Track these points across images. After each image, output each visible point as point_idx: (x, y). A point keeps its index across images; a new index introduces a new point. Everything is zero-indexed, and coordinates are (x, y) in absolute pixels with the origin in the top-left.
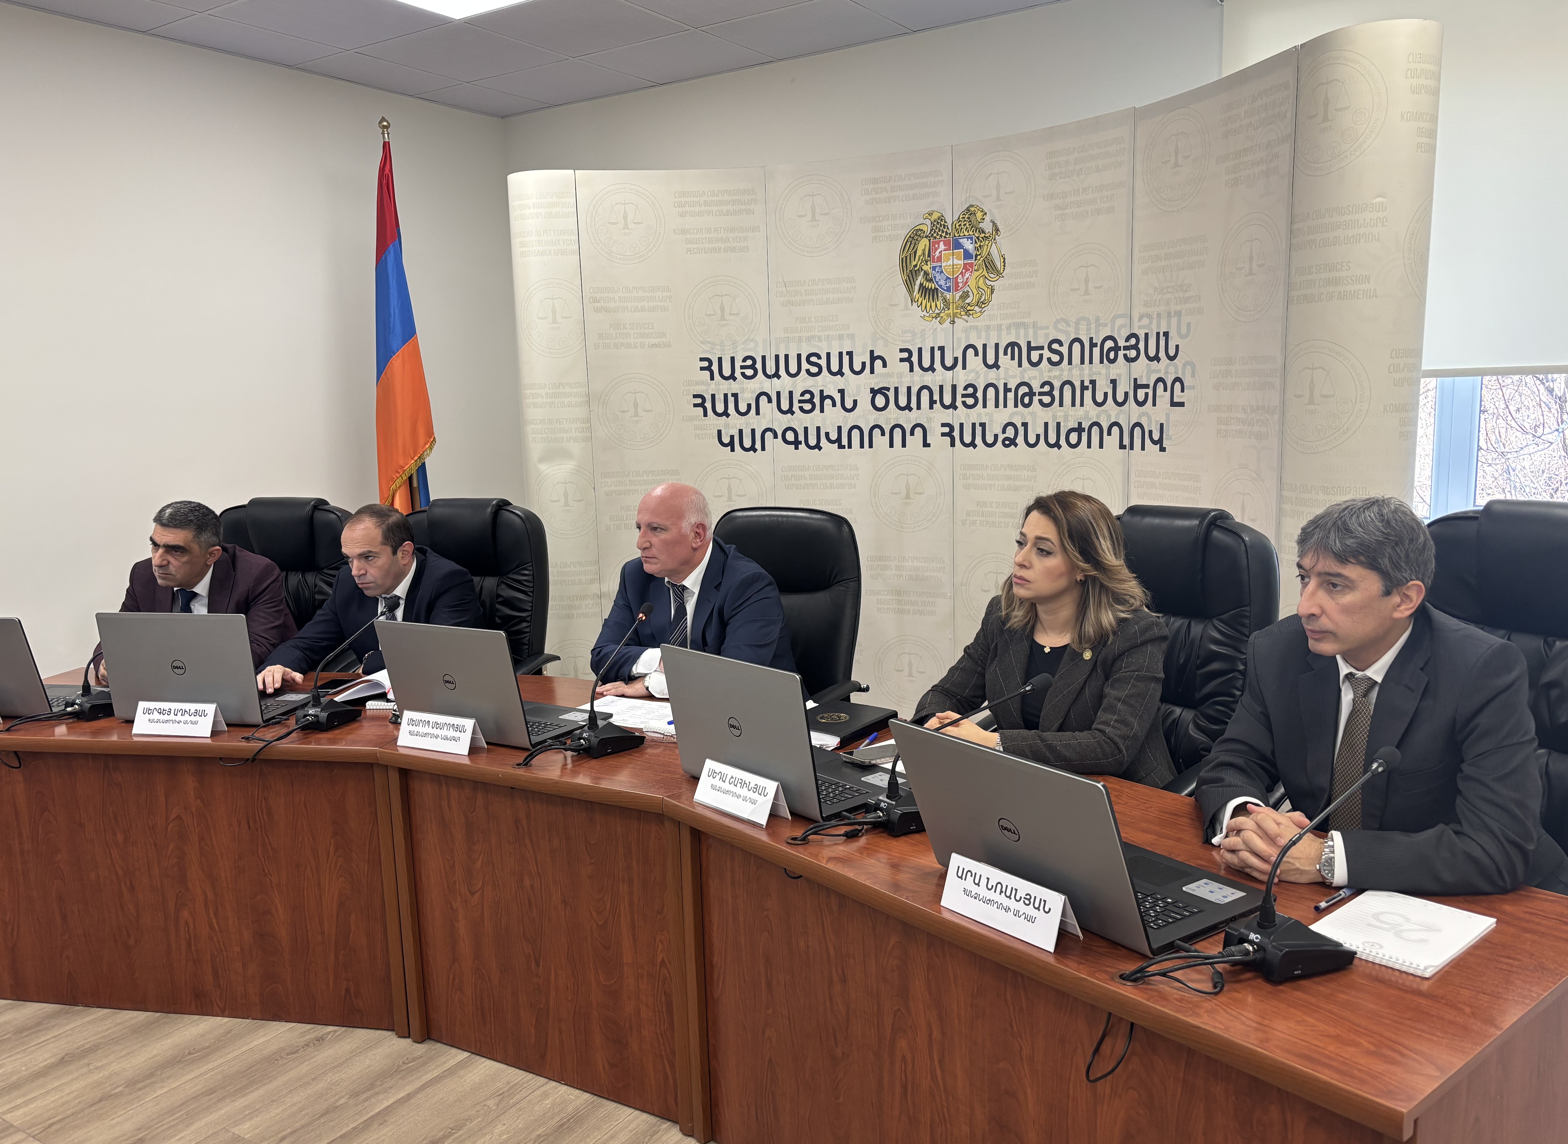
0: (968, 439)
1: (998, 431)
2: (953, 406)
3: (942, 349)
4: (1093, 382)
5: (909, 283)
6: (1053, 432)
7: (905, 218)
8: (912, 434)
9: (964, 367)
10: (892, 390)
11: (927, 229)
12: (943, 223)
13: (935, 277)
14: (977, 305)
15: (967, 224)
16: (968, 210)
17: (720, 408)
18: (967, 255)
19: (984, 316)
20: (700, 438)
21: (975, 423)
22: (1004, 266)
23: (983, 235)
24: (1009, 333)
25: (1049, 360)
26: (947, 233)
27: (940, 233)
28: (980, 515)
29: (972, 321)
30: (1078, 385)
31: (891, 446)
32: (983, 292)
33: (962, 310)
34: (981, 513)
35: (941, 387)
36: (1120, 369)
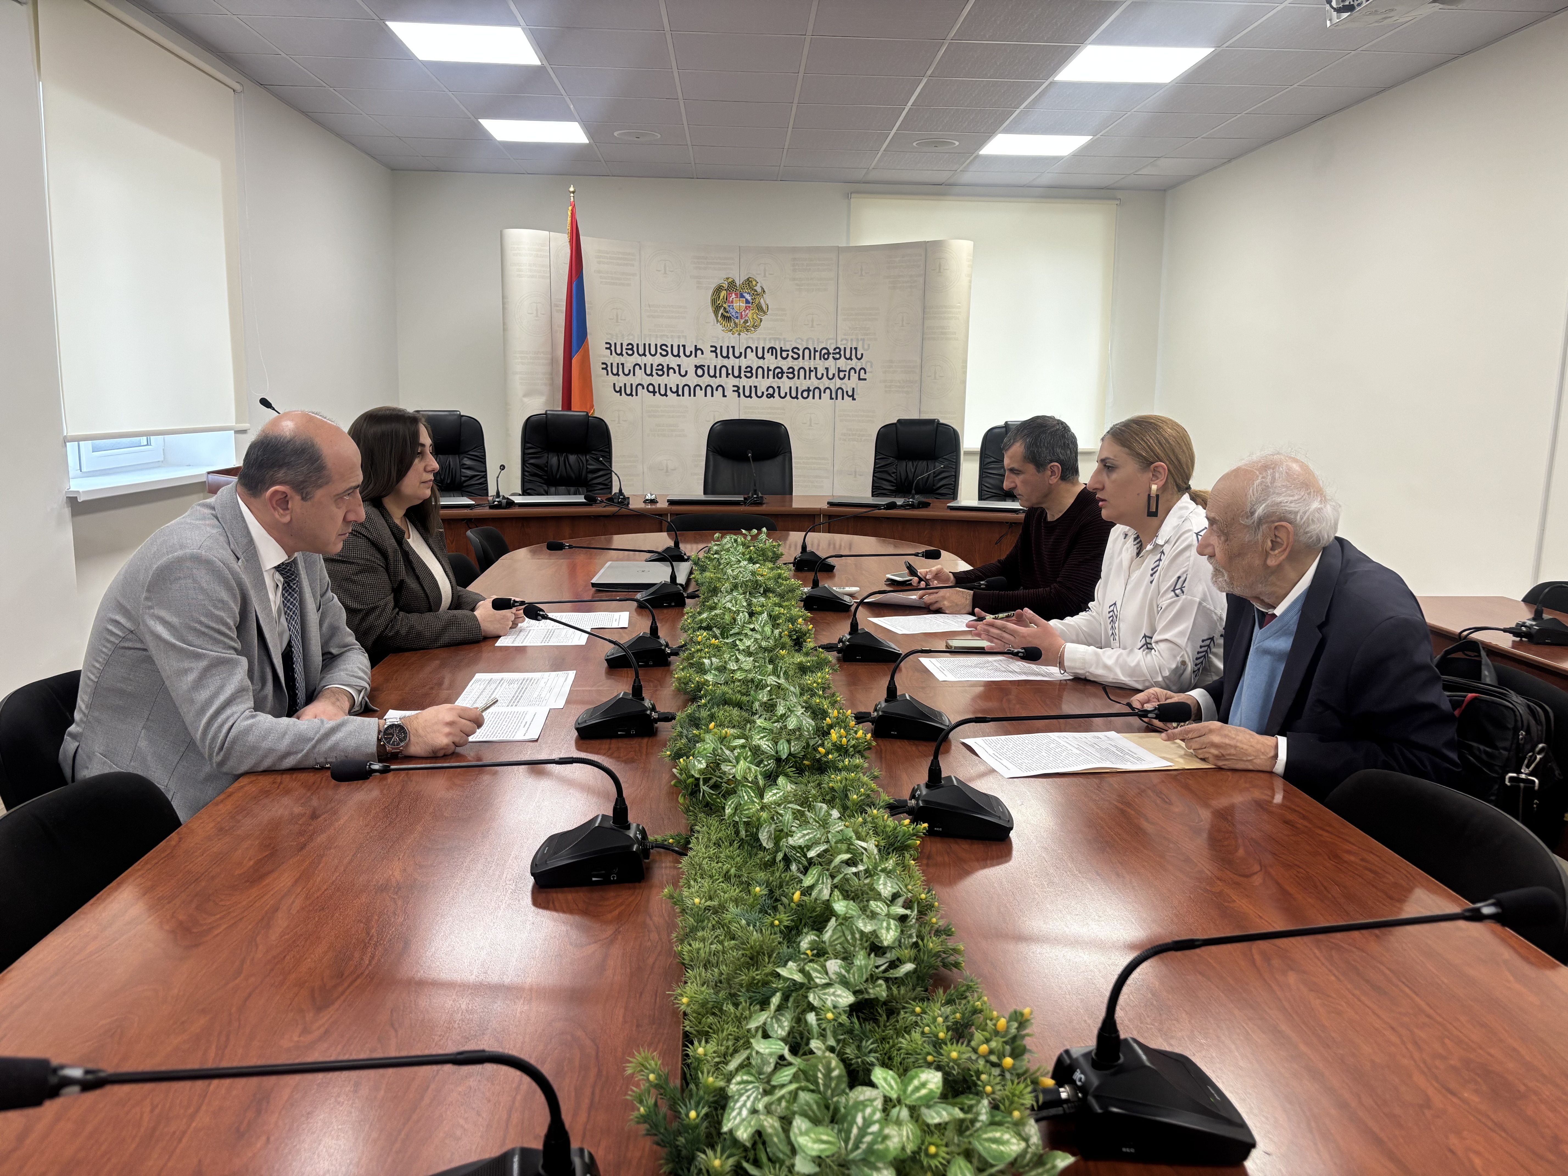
0: (747, 394)
1: (764, 390)
2: (739, 377)
3: (733, 347)
4: (816, 369)
5: (716, 312)
6: (794, 391)
7: (714, 279)
8: (717, 390)
9: (745, 357)
10: (706, 367)
11: (726, 286)
12: (734, 284)
13: (730, 311)
14: (753, 327)
15: (748, 287)
16: (748, 280)
17: (615, 371)
18: (747, 302)
19: (756, 333)
21: (751, 386)
22: (768, 310)
23: (756, 293)
24: (770, 342)
25: (792, 357)
26: (736, 290)
27: (733, 289)
29: (750, 334)
30: (807, 370)
31: (706, 396)
32: (756, 321)
33: (744, 329)
35: (733, 367)
36: (830, 362)
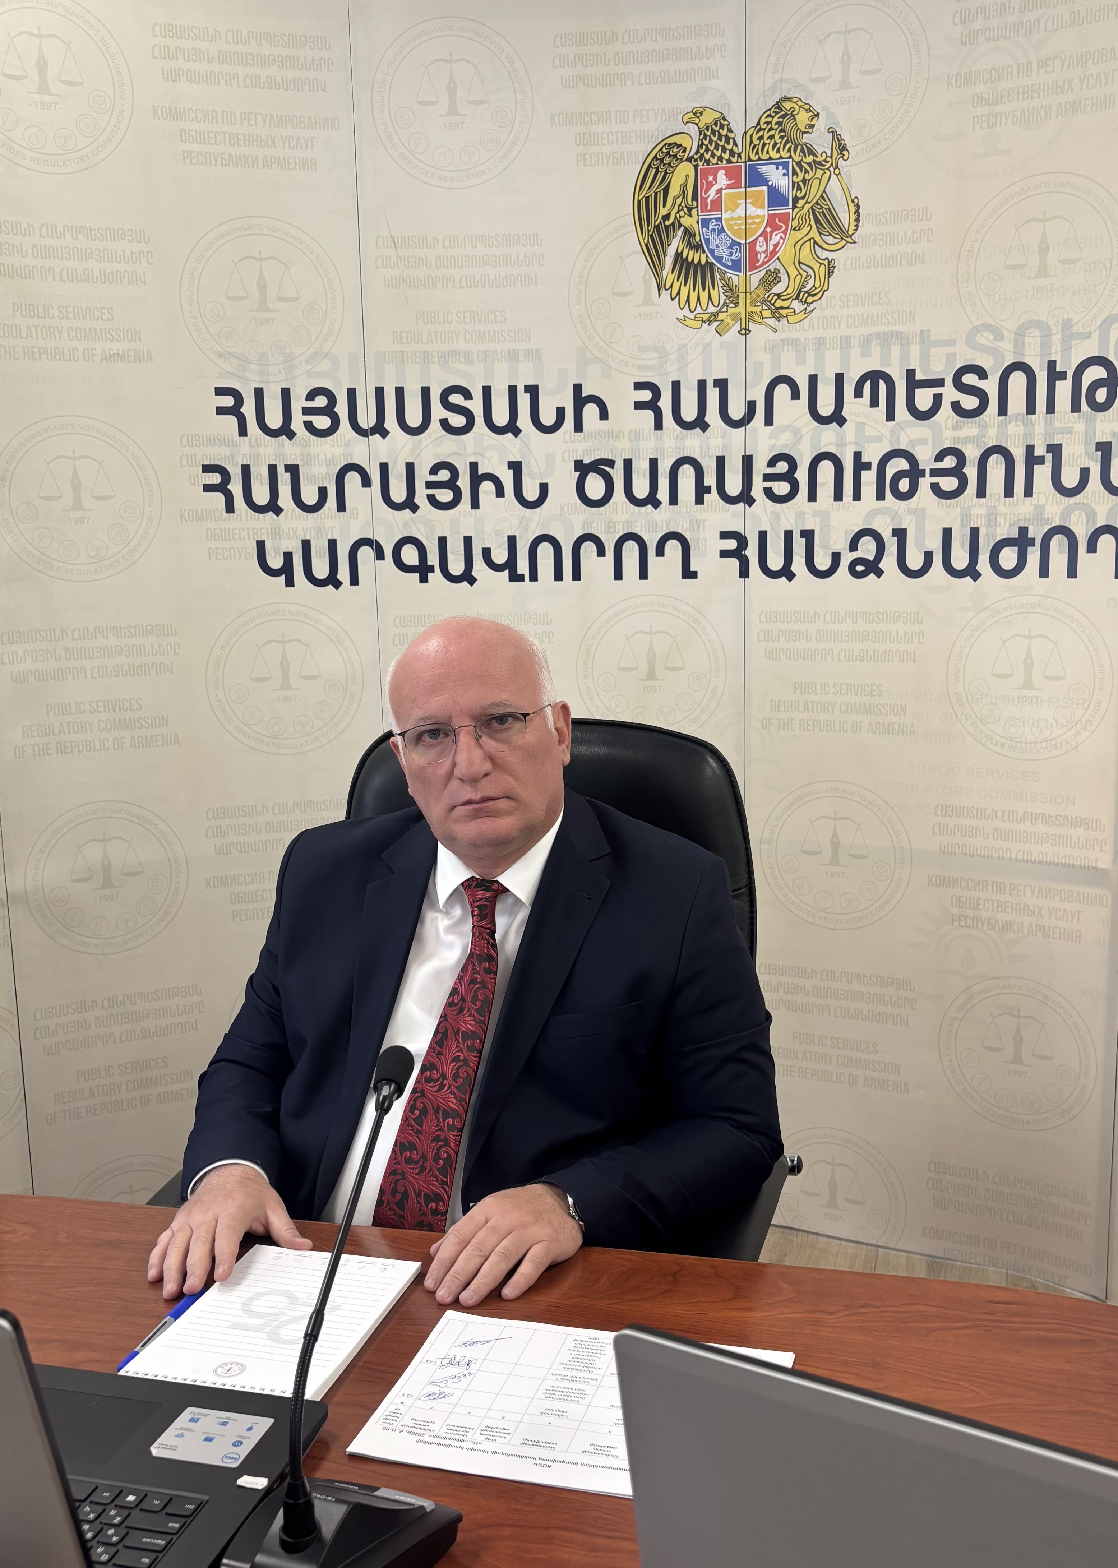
0: (775, 562)
1: (841, 544)
2: (746, 498)
3: (722, 385)
4: (1055, 450)
5: (654, 252)
6: (962, 546)
7: (644, 119)
8: (660, 552)
9: (769, 421)
10: (619, 466)
11: (691, 143)
12: (724, 132)
13: (707, 241)
14: (797, 298)
15: (777, 137)
16: (779, 108)
17: (261, 496)
18: (776, 198)
19: (812, 319)
20: (219, 557)
21: (792, 531)
22: (857, 220)
23: (810, 159)
24: (866, 354)
25: (956, 406)
26: (732, 153)
27: (718, 153)
28: (801, 709)
29: (786, 328)
30: (1019, 454)
31: (618, 575)
32: (811, 272)
33: (765, 308)
34: (802, 705)
35: (721, 461)
